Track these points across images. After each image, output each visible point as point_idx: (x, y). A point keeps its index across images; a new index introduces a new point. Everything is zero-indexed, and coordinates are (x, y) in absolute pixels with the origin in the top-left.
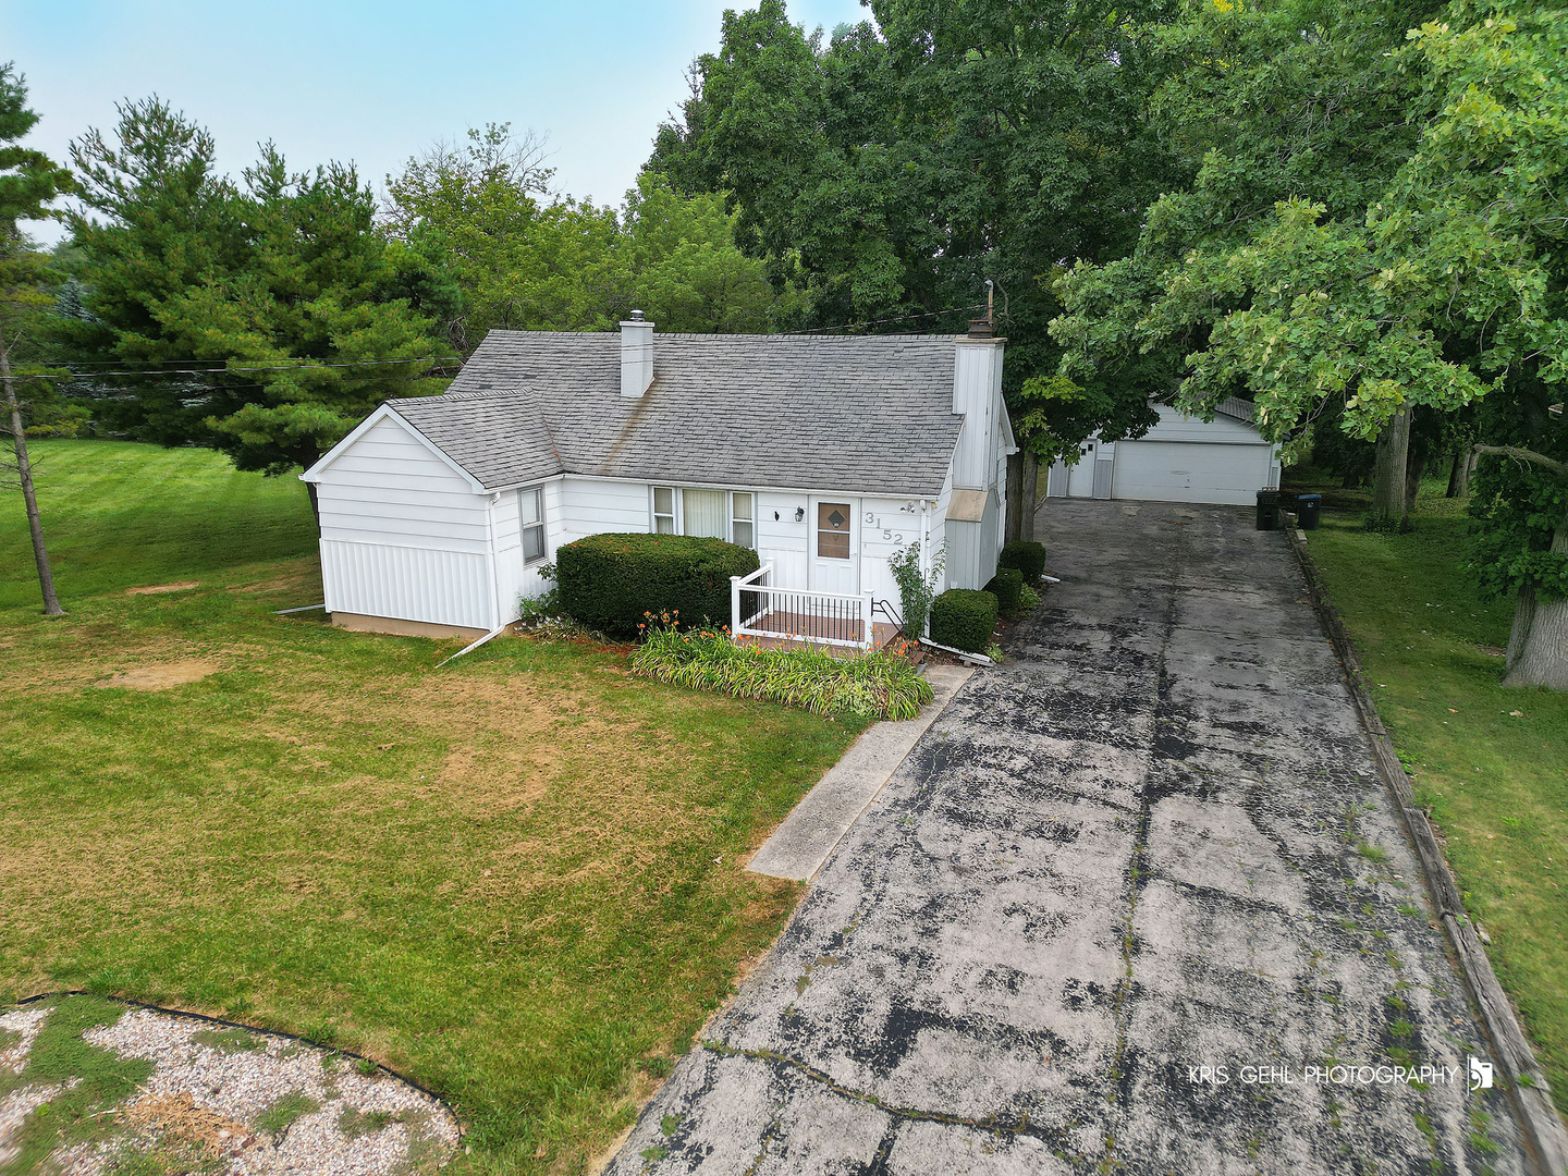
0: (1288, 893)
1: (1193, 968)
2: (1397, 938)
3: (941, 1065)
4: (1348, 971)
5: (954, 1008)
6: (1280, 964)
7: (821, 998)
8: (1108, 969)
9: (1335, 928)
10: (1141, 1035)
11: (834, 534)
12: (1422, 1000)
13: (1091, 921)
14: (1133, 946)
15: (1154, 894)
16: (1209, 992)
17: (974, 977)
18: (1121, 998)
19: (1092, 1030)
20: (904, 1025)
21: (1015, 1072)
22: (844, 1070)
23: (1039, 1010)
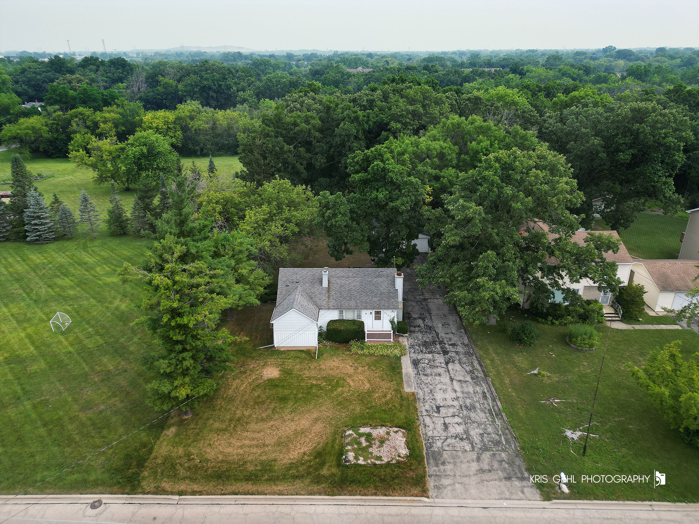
0: (468, 378)
1: (463, 392)
2: (481, 382)
3: (444, 411)
4: (478, 389)
5: (442, 405)
6: (471, 390)
7: (427, 407)
8: (454, 395)
9: (475, 382)
10: (461, 403)
11: (378, 316)
12: (486, 390)
13: (449, 389)
14: (456, 391)
15: (455, 382)
16: (466, 395)
17: (441, 400)
18: (457, 398)
19: (456, 403)
20: (438, 408)
21: (451, 410)
22: (436, 415)
23: (450, 403)
